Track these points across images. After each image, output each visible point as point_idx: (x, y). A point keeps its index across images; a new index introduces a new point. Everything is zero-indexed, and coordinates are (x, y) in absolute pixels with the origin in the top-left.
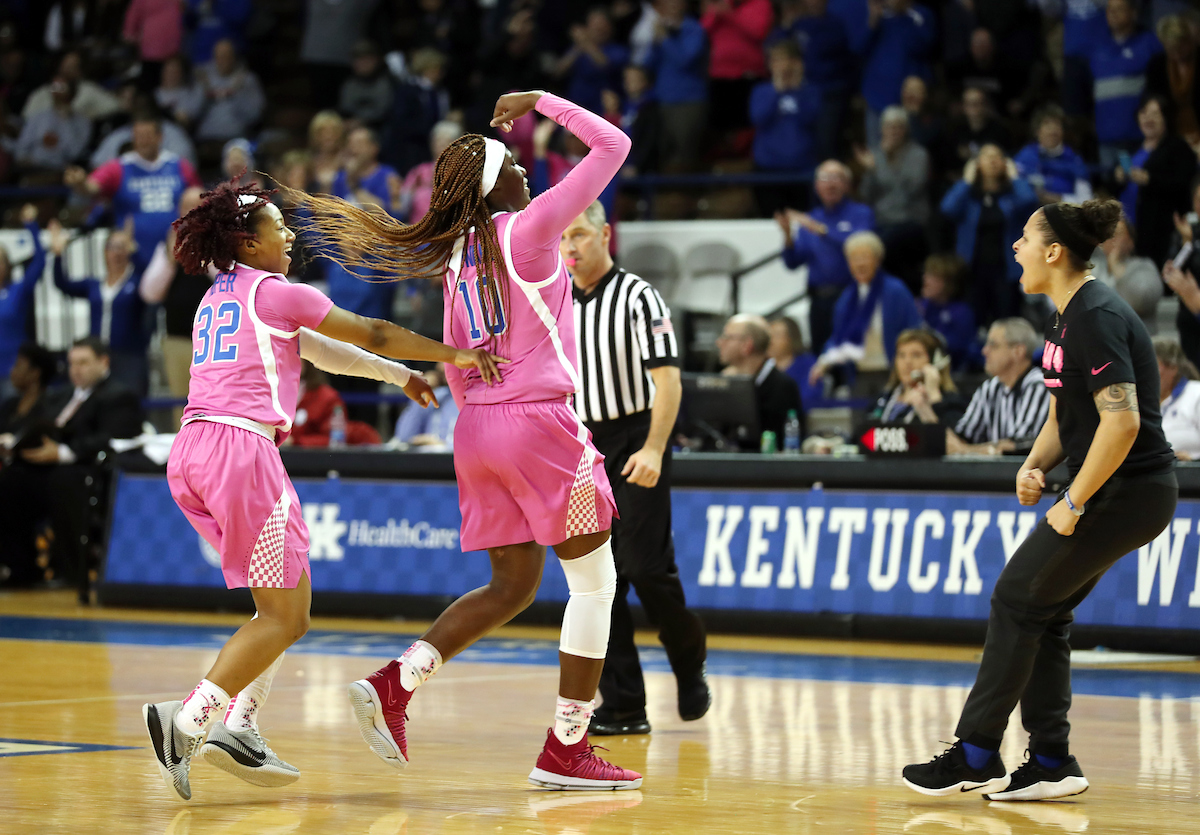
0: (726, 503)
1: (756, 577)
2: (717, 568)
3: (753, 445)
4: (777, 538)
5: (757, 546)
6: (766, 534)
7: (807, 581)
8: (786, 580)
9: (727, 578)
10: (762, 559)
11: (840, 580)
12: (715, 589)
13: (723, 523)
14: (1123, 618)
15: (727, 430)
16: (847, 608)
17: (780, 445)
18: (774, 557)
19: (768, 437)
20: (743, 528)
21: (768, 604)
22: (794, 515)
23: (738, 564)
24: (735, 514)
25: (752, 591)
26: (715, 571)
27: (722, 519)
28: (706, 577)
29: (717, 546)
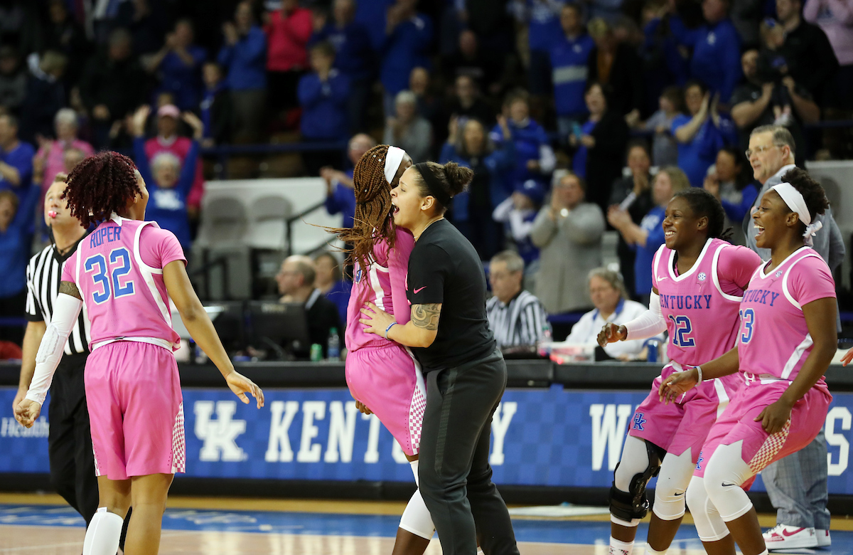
0: (285, 399)
1: (309, 455)
2: (280, 449)
3: (304, 354)
4: (323, 425)
5: (309, 431)
6: (315, 422)
7: (347, 457)
8: (331, 457)
9: (287, 456)
10: (313, 441)
11: (372, 456)
12: (278, 464)
13: (283, 414)
14: (583, 481)
15: (285, 343)
16: (376, 477)
17: (325, 354)
18: (322, 440)
19: (316, 349)
20: (298, 418)
21: (318, 475)
22: (336, 407)
23: (295, 445)
24: (292, 407)
25: (306, 465)
26: (278, 451)
27: (282, 411)
28: (271, 456)
29: (279, 432)
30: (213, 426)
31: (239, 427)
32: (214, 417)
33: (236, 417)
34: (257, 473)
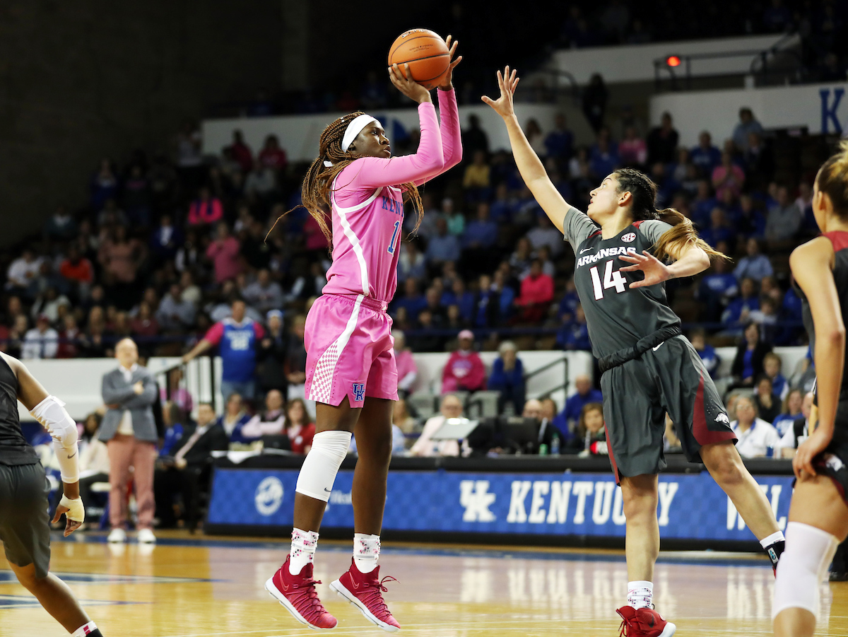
0: (522, 480)
1: (537, 517)
2: (517, 513)
3: (536, 451)
4: (547, 498)
5: (537, 502)
6: (542, 496)
7: (562, 518)
8: (552, 519)
9: (522, 518)
10: (541, 508)
11: (579, 518)
12: (515, 524)
13: (520, 490)
14: (720, 535)
15: (523, 444)
16: (582, 533)
17: (549, 451)
18: (546, 507)
19: (543, 448)
20: (530, 494)
21: (542, 531)
22: (556, 485)
23: (528, 510)
24: (526, 486)
25: (534, 525)
26: (516, 514)
27: (519, 488)
28: (511, 518)
29: (517, 502)
30: (473, 497)
31: (491, 498)
32: (474, 491)
33: (489, 491)
34: (502, 529)
